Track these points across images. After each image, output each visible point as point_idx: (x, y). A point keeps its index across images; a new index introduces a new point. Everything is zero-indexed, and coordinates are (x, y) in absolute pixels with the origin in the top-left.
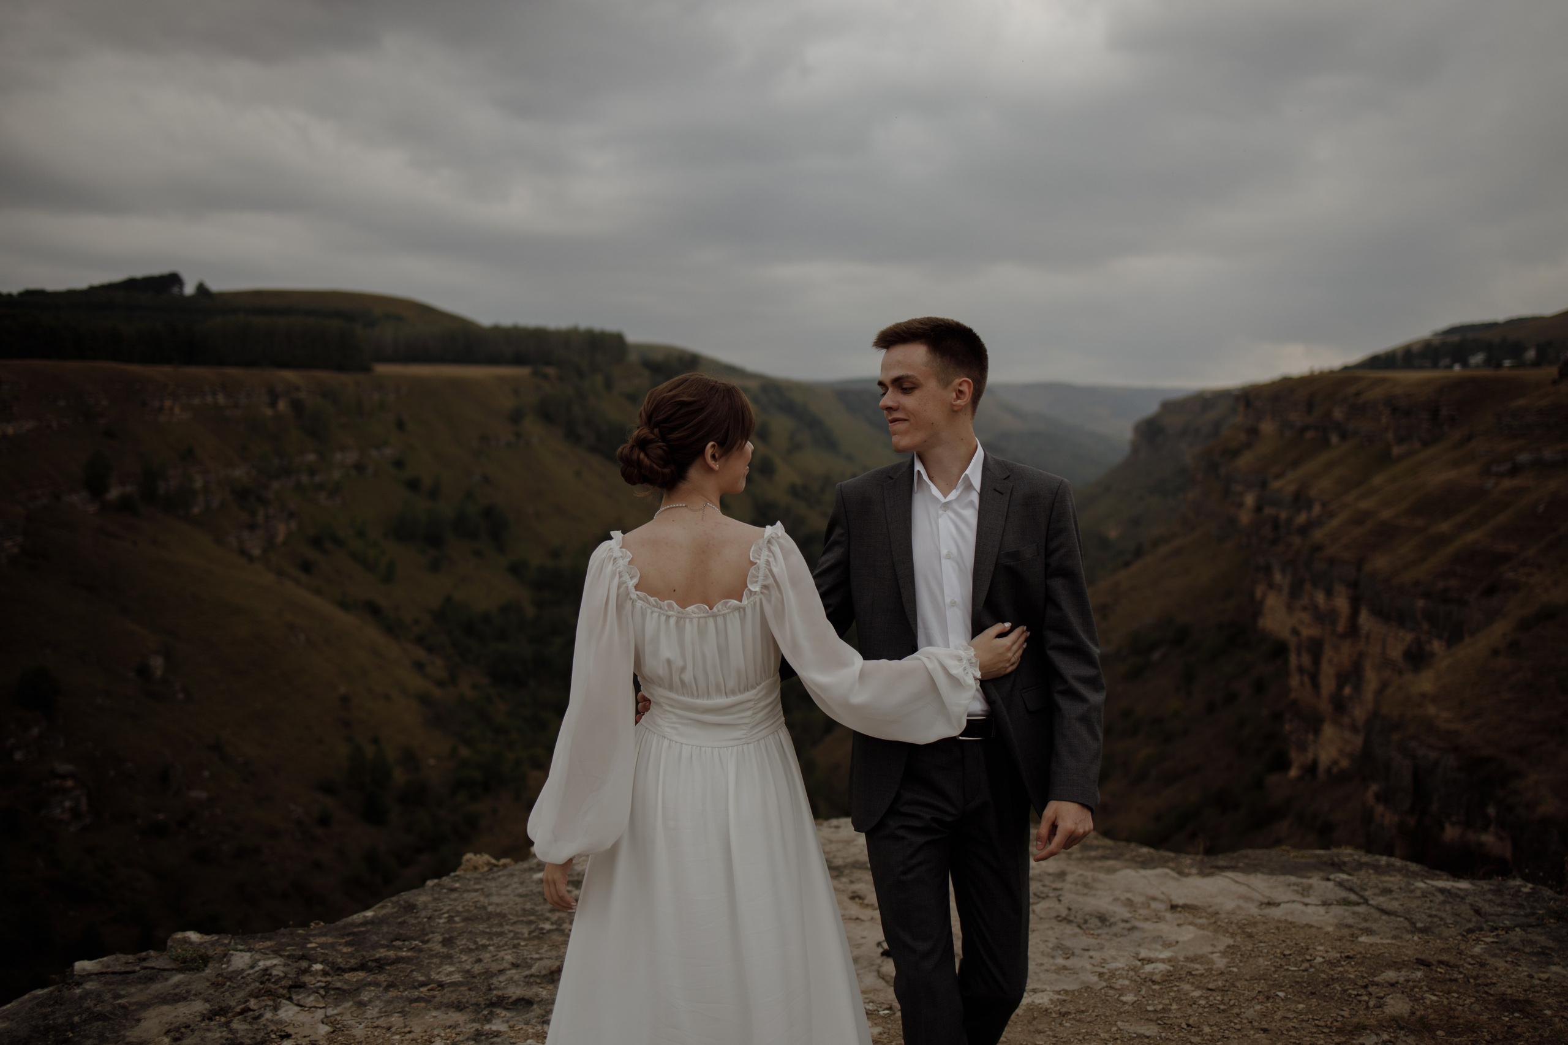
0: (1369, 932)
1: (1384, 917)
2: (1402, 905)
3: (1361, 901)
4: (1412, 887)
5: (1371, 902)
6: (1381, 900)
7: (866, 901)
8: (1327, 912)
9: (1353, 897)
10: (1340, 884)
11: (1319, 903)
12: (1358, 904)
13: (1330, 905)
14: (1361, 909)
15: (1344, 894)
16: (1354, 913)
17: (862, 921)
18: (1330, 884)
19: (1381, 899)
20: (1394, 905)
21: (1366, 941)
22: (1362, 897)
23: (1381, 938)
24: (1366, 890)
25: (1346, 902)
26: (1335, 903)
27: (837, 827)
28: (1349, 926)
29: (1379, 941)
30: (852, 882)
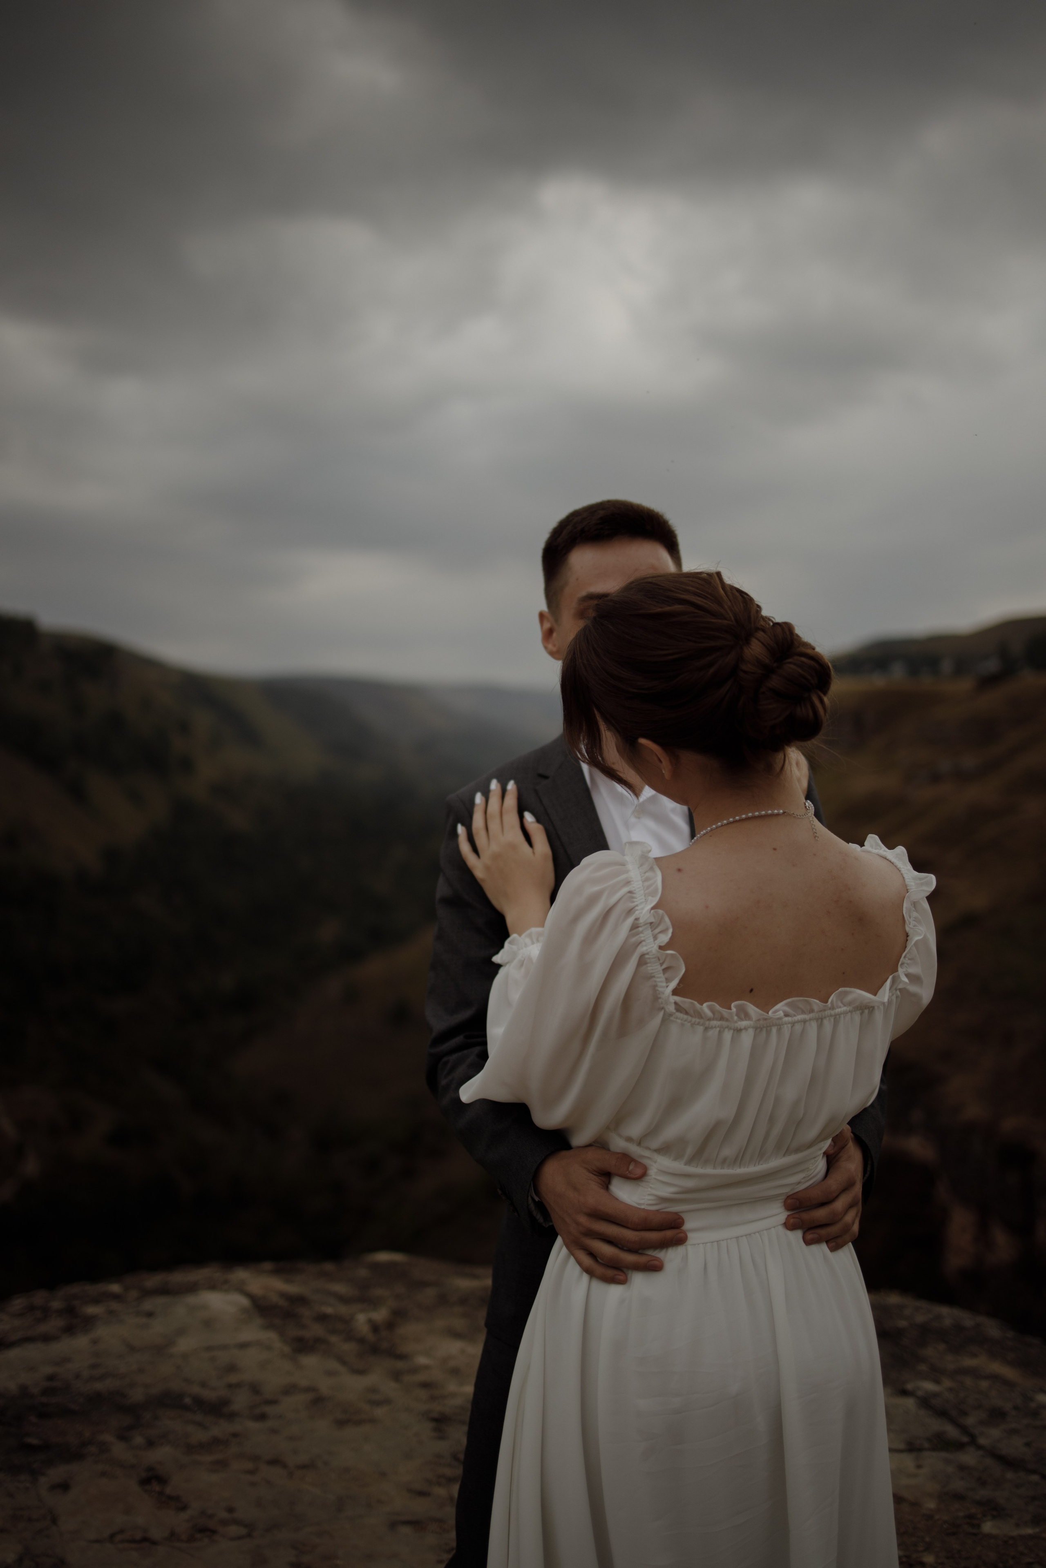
0: (995, 1510)
1: (1010, 1475)
2: (1028, 1445)
3: (965, 1439)
4: (1033, 1405)
5: (982, 1441)
6: (991, 1435)
7: (168, 1490)
8: (919, 1467)
9: (951, 1431)
10: (925, 1402)
11: (902, 1446)
12: (959, 1446)
13: (920, 1450)
14: (969, 1457)
15: (937, 1425)
16: (962, 1468)
17: (154, 1543)
18: (909, 1403)
19: (995, 1433)
20: (1015, 1447)
21: (995, 1532)
22: (964, 1429)
23: (1017, 1525)
24: (965, 1414)
25: (941, 1443)
26: (926, 1445)
27: (150, 1315)
28: (959, 1497)
29: (1015, 1533)
30: (151, 1444)
